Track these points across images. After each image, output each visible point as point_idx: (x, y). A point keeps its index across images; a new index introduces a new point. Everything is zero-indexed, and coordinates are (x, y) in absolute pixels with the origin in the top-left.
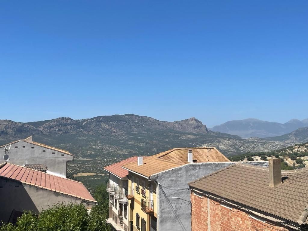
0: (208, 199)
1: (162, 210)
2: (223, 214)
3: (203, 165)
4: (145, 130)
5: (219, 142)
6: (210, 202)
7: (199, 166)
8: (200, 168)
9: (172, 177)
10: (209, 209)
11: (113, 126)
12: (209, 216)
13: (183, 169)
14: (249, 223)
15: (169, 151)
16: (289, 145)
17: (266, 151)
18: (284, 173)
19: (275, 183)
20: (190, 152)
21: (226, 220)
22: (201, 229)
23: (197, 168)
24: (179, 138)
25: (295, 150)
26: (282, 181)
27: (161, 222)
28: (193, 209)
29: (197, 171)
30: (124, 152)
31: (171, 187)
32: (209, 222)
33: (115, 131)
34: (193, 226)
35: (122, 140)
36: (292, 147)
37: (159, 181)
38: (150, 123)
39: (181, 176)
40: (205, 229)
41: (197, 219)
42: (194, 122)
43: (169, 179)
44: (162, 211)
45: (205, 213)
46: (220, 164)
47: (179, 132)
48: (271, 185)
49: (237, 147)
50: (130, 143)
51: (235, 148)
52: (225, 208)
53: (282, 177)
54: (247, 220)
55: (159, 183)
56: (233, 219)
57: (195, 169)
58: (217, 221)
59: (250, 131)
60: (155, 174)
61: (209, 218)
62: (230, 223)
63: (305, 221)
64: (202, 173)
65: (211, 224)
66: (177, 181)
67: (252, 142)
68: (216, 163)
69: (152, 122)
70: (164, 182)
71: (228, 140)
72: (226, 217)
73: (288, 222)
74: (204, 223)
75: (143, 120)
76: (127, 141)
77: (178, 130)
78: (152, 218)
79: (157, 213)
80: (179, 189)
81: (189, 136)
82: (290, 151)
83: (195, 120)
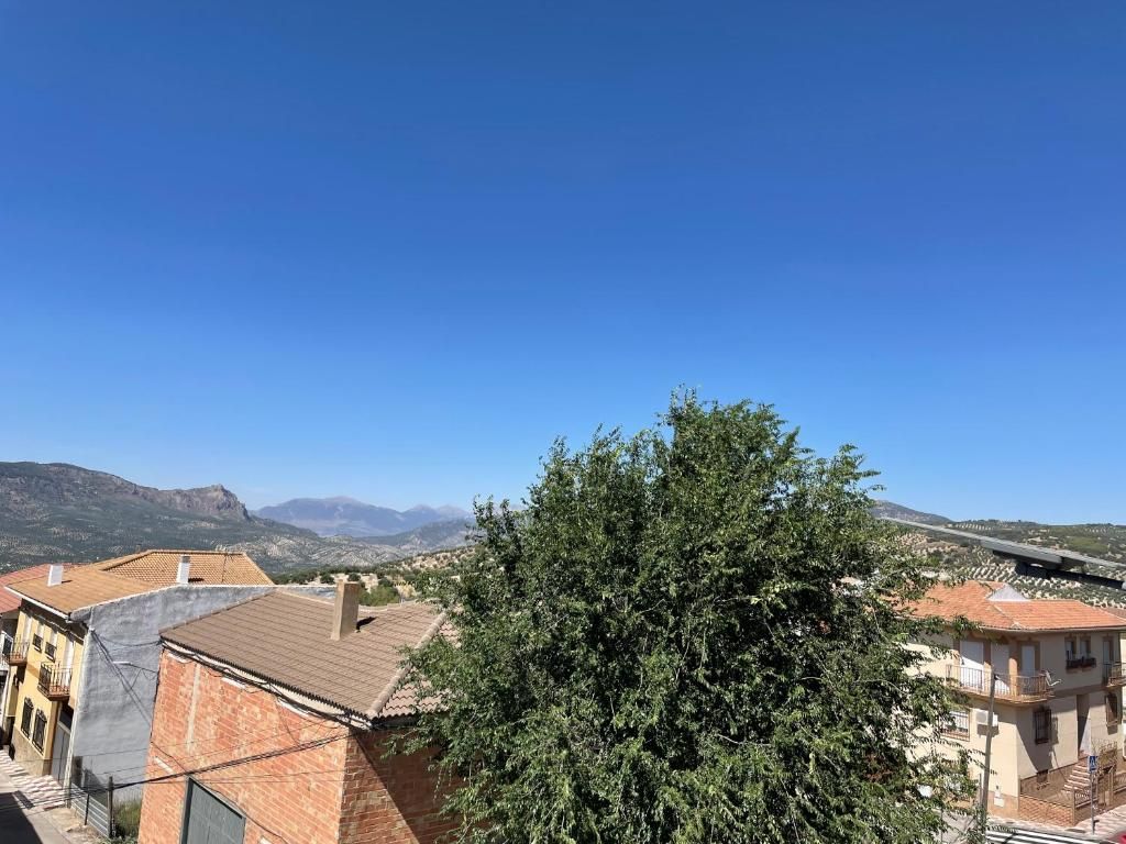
0: (199, 665)
1: (90, 691)
2: (224, 699)
3: (206, 590)
4: (97, 505)
5: (270, 540)
6: (202, 673)
7: (197, 591)
8: (198, 597)
9: (128, 616)
10: (195, 688)
11: (15, 486)
12: (194, 703)
13: (159, 599)
14: (274, 717)
15: (134, 556)
16: (407, 554)
17: (363, 564)
18: (364, 611)
19: (342, 632)
20: (186, 560)
21: (229, 711)
22: (171, 733)
23: (193, 596)
24: (180, 528)
25: (417, 565)
26: (358, 628)
27: (85, 717)
28: (161, 689)
29: (190, 602)
30: (35, 551)
31: (122, 637)
32: (191, 718)
33: (18, 499)
34: (156, 727)
35: (35, 522)
36: (411, 558)
37: (93, 623)
38: (113, 487)
39: (150, 614)
40: (180, 733)
41: (168, 711)
42: (220, 495)
43: (120, 620)
44: (89, 694)
45: (186, 696)
46: (247, 589)
47: (180, 514)
48: (335, 636)
49: (305, 552)
50: (55, 529)
51: (301, 555)
52: (231, 686)
53: (359, 619)
54: (272, 711)
55: (91, 629)
56: (245, 710)
57: (188, 598)
58: (208, 714)
59: (337, 523)
60: (85, 608)
61: (193, 707)
62: (236, 719)
63: (381, 711)
64: (200, 608)
65: (195, 722)
66: (138, 623)
67: (339, 545)
68: (238, 586)
69: (119, 487)
70: (104, 627)
71: (289, 538)
72: (230, 707)
73: (349, 712)
74: (181, 720)
75: (97, 480)
76: (49, 524)
77: (179, 508)
78: (63, 710)
79: (76, 698)
80: (140, 642)
81: (204, 524)
82: (406, 566)
83: (223, 490)
